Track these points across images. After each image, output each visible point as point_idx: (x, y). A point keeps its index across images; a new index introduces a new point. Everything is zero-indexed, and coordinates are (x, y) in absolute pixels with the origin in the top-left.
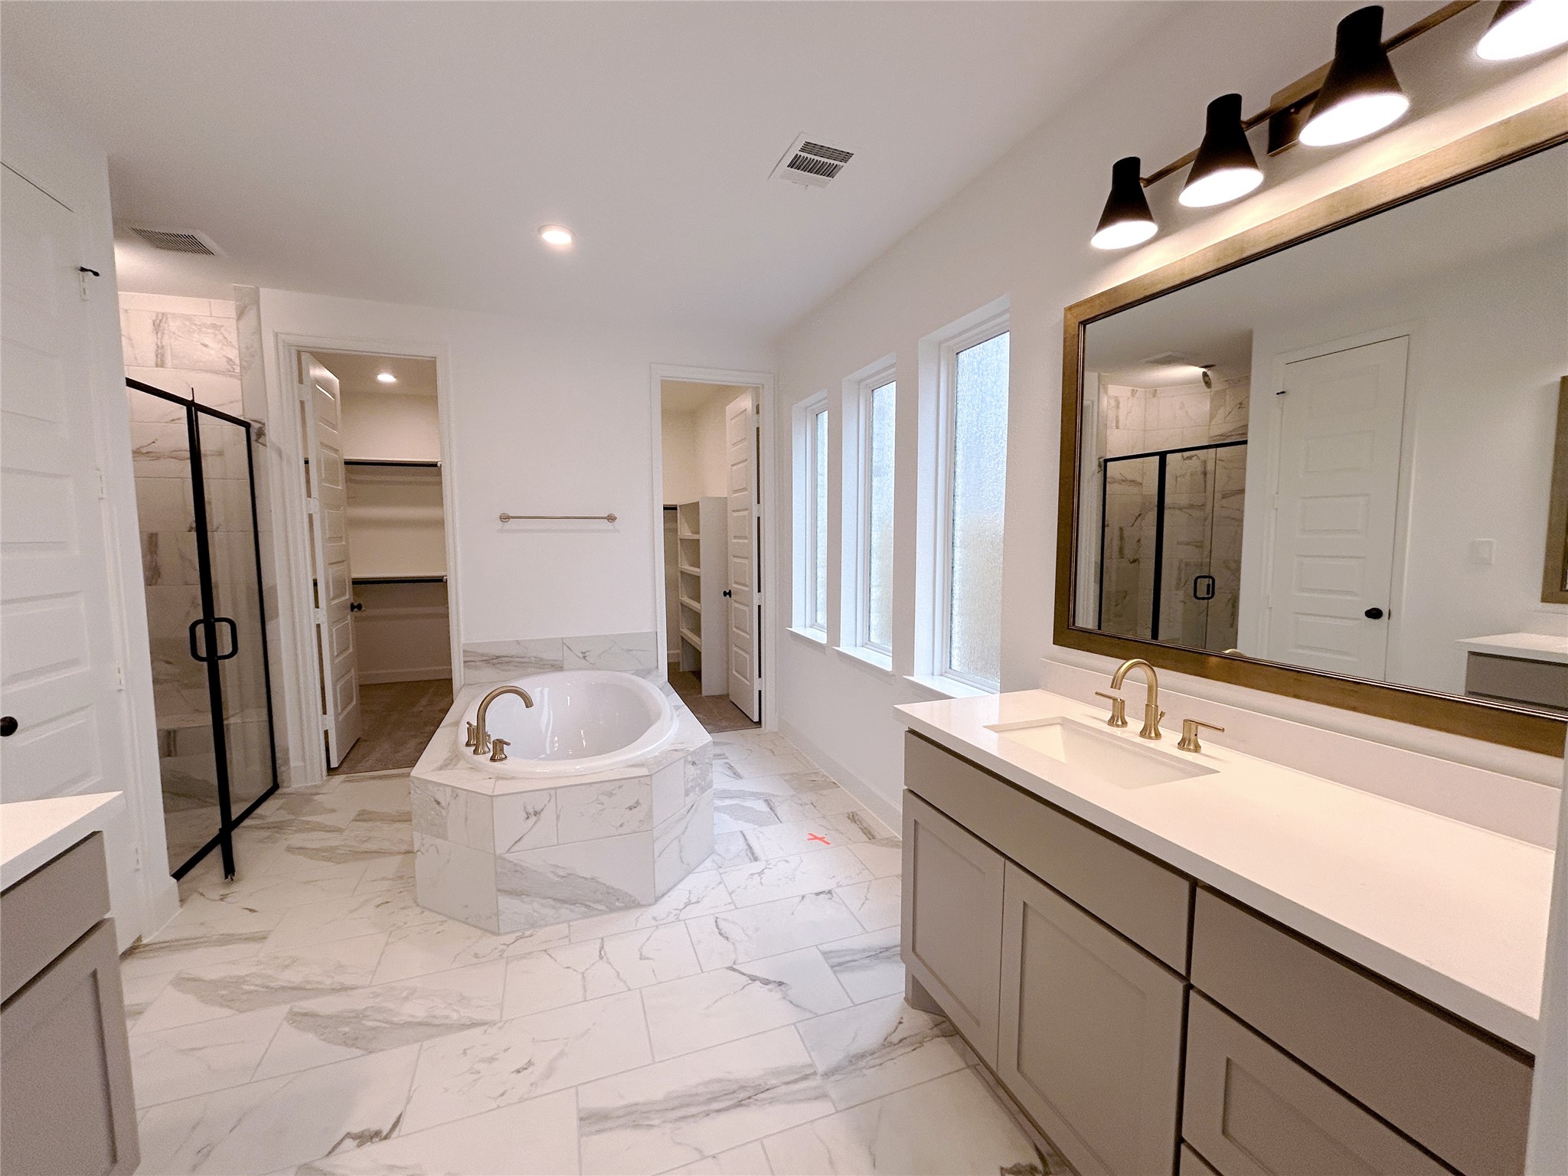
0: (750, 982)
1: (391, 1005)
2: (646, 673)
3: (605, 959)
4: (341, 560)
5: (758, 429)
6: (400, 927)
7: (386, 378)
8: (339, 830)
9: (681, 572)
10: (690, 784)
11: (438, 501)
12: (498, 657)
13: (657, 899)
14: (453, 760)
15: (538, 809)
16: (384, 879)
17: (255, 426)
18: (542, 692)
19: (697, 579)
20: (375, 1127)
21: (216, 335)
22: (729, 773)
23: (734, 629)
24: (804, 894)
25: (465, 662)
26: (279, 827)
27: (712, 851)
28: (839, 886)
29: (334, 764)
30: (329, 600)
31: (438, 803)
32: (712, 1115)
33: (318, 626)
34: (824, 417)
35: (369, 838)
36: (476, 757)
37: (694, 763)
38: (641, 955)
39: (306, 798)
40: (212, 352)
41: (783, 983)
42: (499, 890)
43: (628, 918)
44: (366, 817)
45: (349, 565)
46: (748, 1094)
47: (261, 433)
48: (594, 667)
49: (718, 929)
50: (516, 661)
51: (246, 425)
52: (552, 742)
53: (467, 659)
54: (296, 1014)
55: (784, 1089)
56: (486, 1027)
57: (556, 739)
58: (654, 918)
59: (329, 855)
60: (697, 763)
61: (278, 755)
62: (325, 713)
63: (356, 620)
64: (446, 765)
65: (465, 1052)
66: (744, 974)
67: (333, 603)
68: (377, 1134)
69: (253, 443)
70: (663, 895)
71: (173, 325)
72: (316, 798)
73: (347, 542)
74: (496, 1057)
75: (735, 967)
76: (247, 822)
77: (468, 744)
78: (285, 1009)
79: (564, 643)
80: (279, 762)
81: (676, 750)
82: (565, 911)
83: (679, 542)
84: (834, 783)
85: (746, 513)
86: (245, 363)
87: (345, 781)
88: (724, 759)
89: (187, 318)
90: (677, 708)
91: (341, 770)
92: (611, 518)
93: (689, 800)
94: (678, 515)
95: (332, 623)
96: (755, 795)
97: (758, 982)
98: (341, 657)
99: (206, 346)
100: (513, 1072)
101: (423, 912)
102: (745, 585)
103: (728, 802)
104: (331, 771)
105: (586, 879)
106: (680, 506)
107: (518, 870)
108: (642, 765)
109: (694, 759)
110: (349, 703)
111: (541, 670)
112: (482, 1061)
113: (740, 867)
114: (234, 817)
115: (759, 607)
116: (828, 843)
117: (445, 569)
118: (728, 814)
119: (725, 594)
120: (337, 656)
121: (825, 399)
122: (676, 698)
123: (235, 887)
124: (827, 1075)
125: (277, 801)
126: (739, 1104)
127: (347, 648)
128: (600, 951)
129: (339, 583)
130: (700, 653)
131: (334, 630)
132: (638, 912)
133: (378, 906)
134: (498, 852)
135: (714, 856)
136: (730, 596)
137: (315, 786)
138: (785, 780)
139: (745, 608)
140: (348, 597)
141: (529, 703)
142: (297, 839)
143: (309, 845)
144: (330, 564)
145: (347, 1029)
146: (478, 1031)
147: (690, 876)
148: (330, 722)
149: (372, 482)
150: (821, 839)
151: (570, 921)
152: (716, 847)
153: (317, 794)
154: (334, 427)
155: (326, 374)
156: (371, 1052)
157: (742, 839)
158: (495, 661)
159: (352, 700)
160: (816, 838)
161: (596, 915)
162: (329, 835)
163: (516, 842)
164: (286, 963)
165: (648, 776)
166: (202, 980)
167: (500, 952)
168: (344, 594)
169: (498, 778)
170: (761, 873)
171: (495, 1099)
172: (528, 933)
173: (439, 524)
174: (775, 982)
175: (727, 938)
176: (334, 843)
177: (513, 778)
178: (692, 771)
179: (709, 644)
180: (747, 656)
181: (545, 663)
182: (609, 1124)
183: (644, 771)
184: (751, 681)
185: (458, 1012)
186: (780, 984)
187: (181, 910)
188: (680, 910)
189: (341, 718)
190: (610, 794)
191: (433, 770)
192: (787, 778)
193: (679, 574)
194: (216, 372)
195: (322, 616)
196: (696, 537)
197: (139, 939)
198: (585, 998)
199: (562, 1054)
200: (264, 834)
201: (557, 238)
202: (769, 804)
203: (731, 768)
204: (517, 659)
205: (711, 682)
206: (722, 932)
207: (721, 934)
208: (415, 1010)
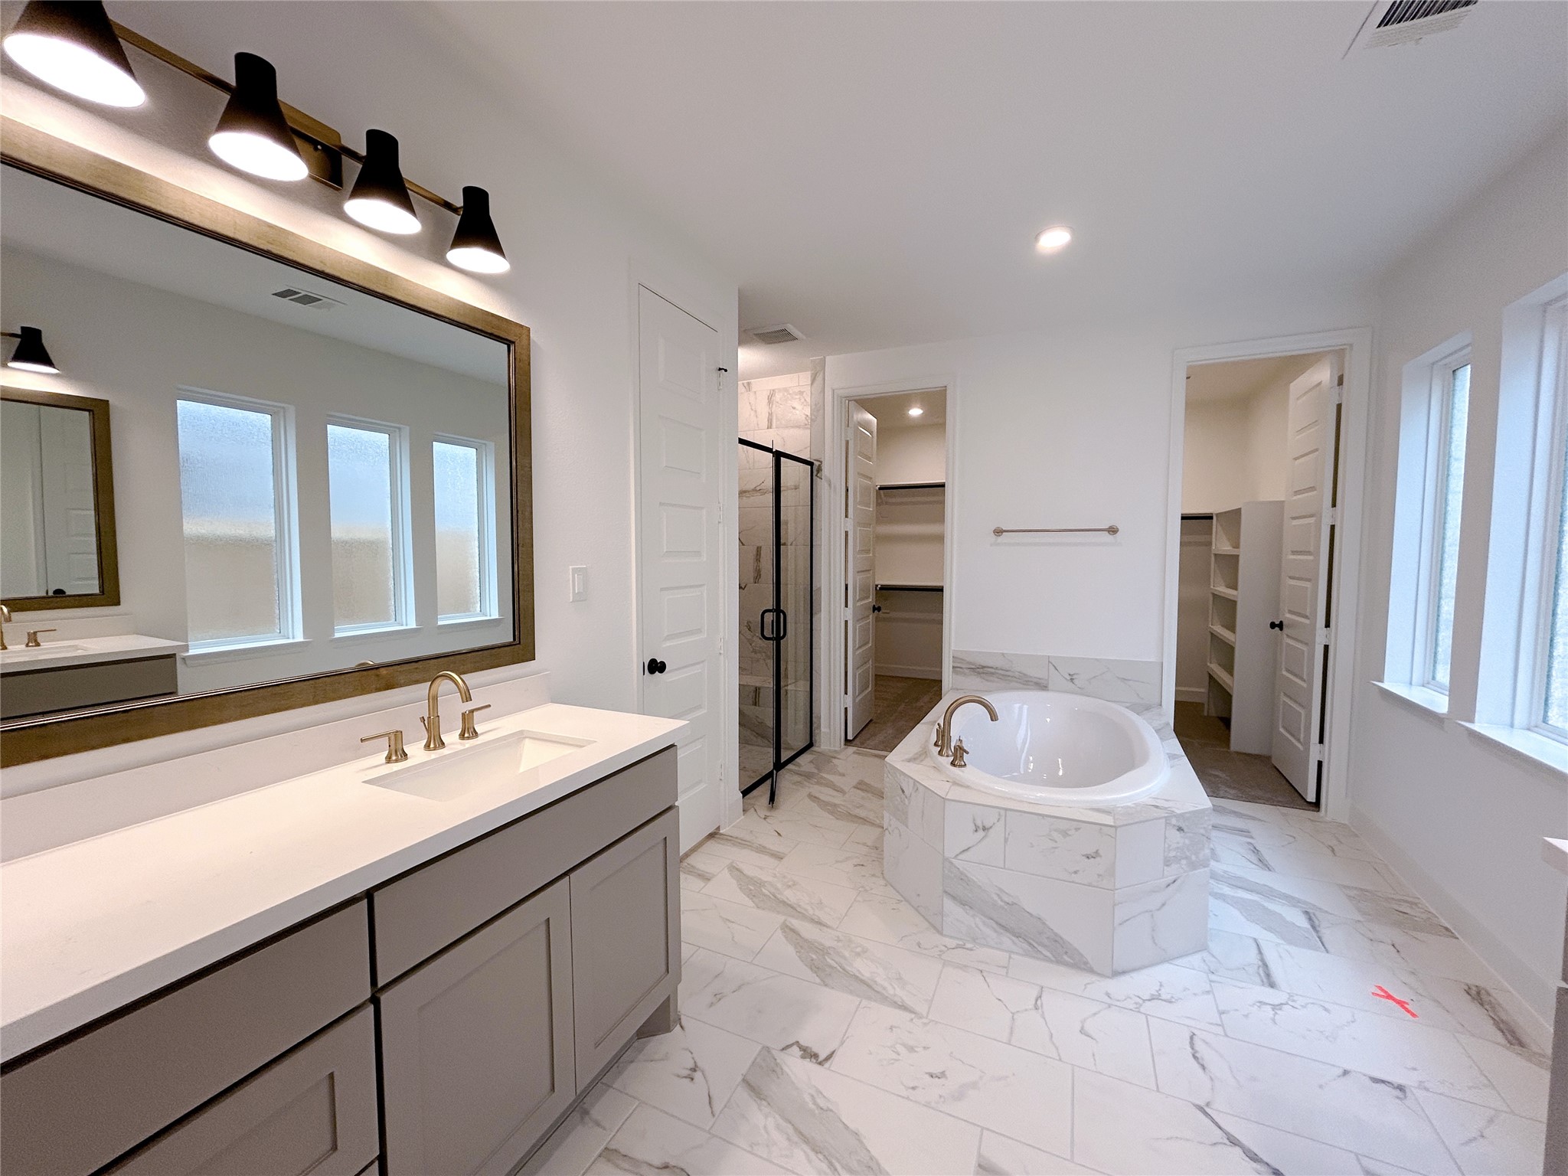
0: (1228, 1142)
1: (847, 954)
2: (1143, 708)
3: (1040, 1011)
4: (869, 569)
5: (1339, 407)
6: (866, 891)
7: (915, 412)
8: (842, 791)
9: (1214, 595)
10: (1173, 854)
11: (940, 518)
12: (983, 667)
13: (1116, 974)
14: (920, 756)
15: (987, 825)
16: (864, 844)
17: (816, 463)
18: (1021, 709)
19: (1232, 604)
20: (815, 1049)
21: (800, 400)
22: (1254, 859)
23: (1284, 673)
24: (1348, 1068)
25: (953, 667)
26: (808, 776)
27: (1204, 948)
28: (1422, 1086)
29: (850, 737)
30: (854, 604)
31: (903, 791)
33: (846, 622)
34: (1466, 375)
35: (862, 806)
36: (940, 758)
37: (1180, 829)
38: (1082, 1028)
39: (828, 758)
40: (797, 412)
42: (945, 892)
43: (1076, 980)
44: (864, 787)
45: (874, 573)
47: (819, 469)
48: (1082, 691)
49: (1193, 1049)
50: (1000, 674)
51: (810, 464)
52: (1027, 762)
53: (956, 665)
54: (787, 926)
56: (913, 1016)
57: (1031, 758)
58: (1108, 995)
59: (832, 809)
60: (1185, 830)
61: (814, 719)
62: (846, 693)
63: (877, 620)
64: (915, 759)
65: (891, 1028)
66: (1220, 1128)
67: (858, 604)
68: (815, 1056)
69: (814, 477)
70: (1124, 973)
71: (778, 397)
72: (834, 761)
73: (874, 555)
74: (916, 1049)
75: (1208, 1110)
76: (790, 766)
77: (936, 744)
78: (781, 918)
79: (1049, 661)
80: (814, 726)
81: (1157, 807)
82: (1007, 940)
83: (1213, 559)
84: (1447, 929)
85: (1312, 520)
86: (813, 417)
87: (854, 753)
88: (1246, 837)
89: (786, 390)
90: (1172, 757)
91: (854, 743)
92: (1113, 530)
93: (1172, 872)
94: (1214, 527)
95: (857, 620)
96: (1291, 901)
97: (1240, 1150)
98: (860, 651)
99: (794, 408)
100: (927, 1073)
101: (886, 885)
102: (1306, 617)
103: (1241, 894)
104: (847, 741)
105: (1031, 915)
106: (1217, 515)
107: (963, 878)
108: (1107, 812)
109: (1181, 824)
110: (866, 689)
111: (1025, 687)
112: (904, 1045)
113: (1244, 985)
114: (783, 760)
115: (1326, 648)
116: (1413, 1015)
117: (942, 579)
118: (1239, 910)
119: (1273, 625)
120: (860, 647)
121: (1468, 345)
122: (1175, 745)
123: (774, 813)
125: (811, 756)
127: (868, 643)
128: (1037, 1000)
129: (864, 590)
130: (1230, 696)
131: (858, 626)
132: (1088, 978)
133: (856, 866)
134: (947, 854)
135: (1205, 954)
136: (1281, 629)
137: (835, 751)
138: (1349, 897)
139: (1304, 648)
140: (871, 600)
141: (994, 717)
142: (815, 790)
143: (822, 797)
144: (858, 572)
145: (814, 957)
146: (908, 1016)
147: (1166, 965)
148: (849, 701)
149: (901, 504)
150: (1401, 1004)
151: (1013, 952)
152: (1211, 945)
153: (835, 758)
154: (869, 459)
155: (870, 417)
156: (826, 985)
157: (1255, 951)
158: (980, 670)
159: (868, 686)
160: (1389, 997)
161: (1038, 959)
162: (835, 793)
163: (964, 851)
164: (790, 884)
165: (1111, 826)
166: (742, 873)
167: (940, 951)
168: (868, 597)
169: (955, 783)
170: (1276, 1007)
171: (907, 1088)
172: (968, 946)
173: (940, 539)
175: (1204, 1067)
176: (837, 801)
177: (968, 787)
178: (1176, 837)
179: (1244, 686)
180: (1302, 712)
181: (1030, 679)
183: (1108, 820)
184: (1307, 744)
185: (894, 988)
187: (743, 817)
188: (1144, 1001)
189: (857, 700)
190: (1065, 833)
191: (903, 761)
192: (1353, 893)
193: (1211, 598)
194: (799, 427)
195: (849, 614)
196: (1234, 552)
197: (718, 828)
198: (1010, 1041)
199: (974, 1085)
200: (796, 778)
201: (1054, 240)
202: (1310, 919)
203: (1256, 851)
204: (1000, 672)
205: (1244, 734)
206: (1197, 1055)
207: (1195, 1057)
208: (863, 968)
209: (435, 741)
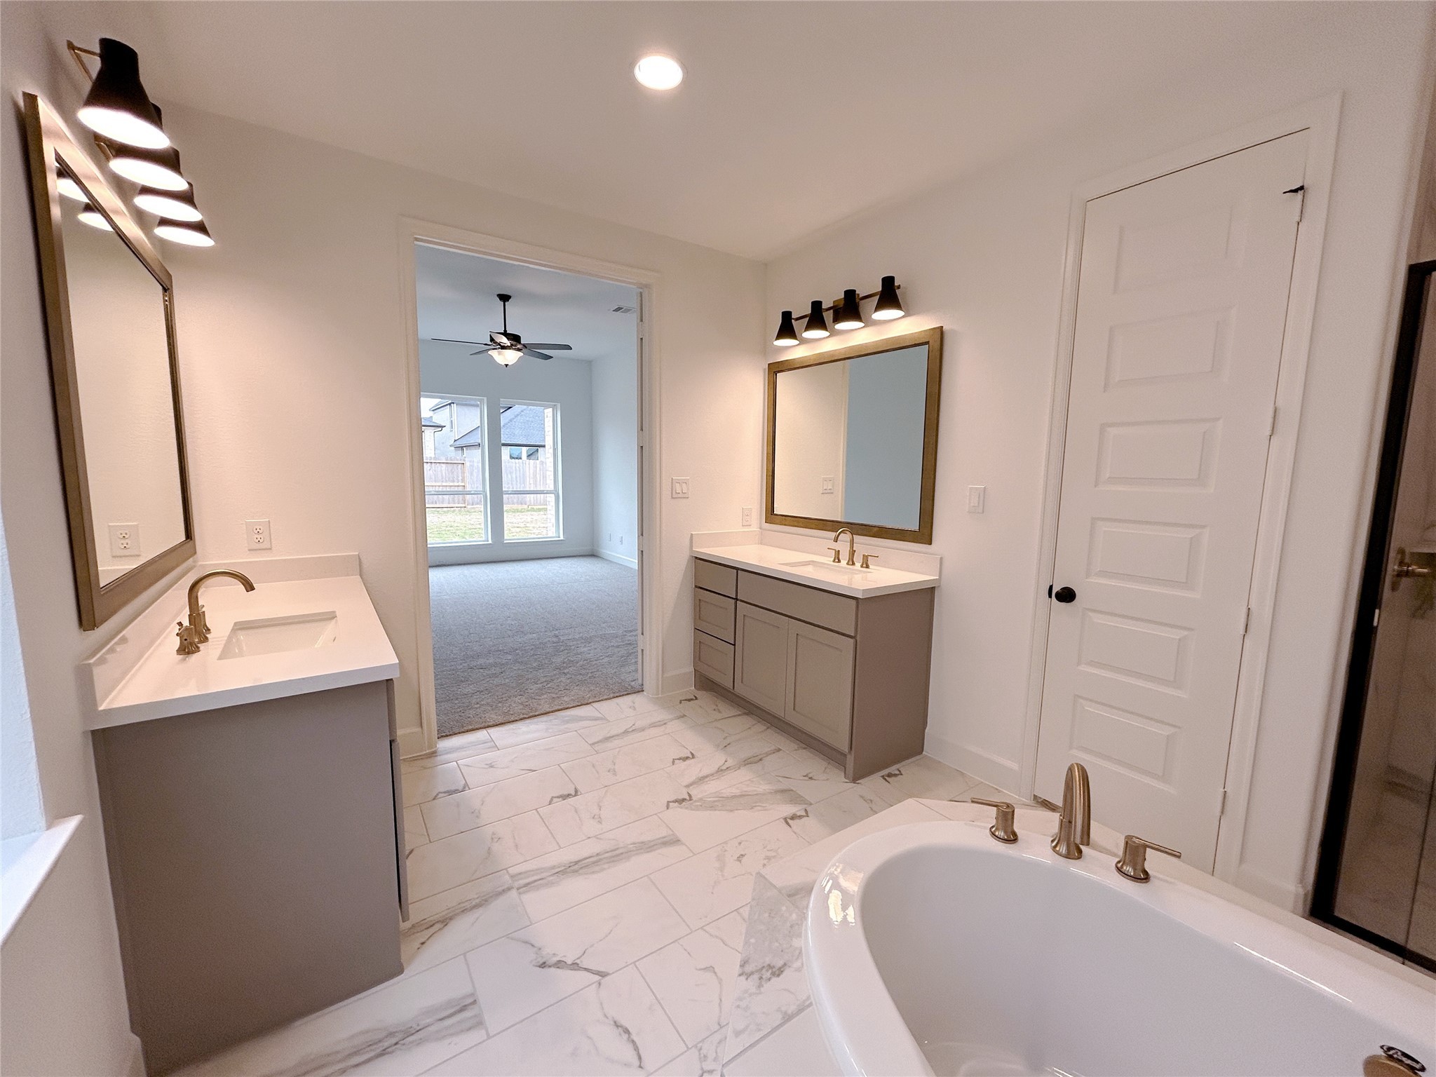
0: (578, 961)
32: (595, 854)
41: (540, 967)
46: (571, 868)
49: (633, 1041)
55: (543, 875)
66: (586, 969)
75: (597, 978)
97: (569, 962)
124: (509, 889)
126: (576, 863)
174: (550, 967)
175: (617, 1025)
182: (660, 841)
186: (543, 965)
206: (627, 1035)
207: (627, 1031)
209: (851, 562)
